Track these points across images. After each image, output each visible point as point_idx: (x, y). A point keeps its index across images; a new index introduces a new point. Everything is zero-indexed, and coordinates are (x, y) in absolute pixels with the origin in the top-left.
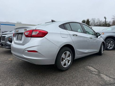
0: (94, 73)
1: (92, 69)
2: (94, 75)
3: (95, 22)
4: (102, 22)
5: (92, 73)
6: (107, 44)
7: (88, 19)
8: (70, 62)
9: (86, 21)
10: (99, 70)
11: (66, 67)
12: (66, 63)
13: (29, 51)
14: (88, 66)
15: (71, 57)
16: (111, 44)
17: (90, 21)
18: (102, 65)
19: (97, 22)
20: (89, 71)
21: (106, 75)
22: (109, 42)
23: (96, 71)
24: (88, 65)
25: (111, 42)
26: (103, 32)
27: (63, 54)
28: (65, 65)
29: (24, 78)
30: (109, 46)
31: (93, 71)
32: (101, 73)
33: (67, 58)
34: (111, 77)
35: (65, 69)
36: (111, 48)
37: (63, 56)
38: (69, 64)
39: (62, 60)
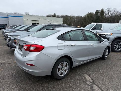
0: (88, 83)
1: (88, 78)
2: (87, 86)
3: (110, 12)
4: (119, 12)
5: (86, 84)
6: (115, 45)
7: (103, 9)
8: (67, 71)
9: (100, 11)
10: (94, 79)
11: (62, 76)
12: (63, 72)
13: (27, 64)
14: (85, 75)
15: (68, 66)
16: (119, 45)
17: (105, 11)
18: (100, 74)
19: (113, 13)
20: (84, 81)
21: (99, 87)
22: (117, 43)
23: (91, 81)
24: (85, 73)
25: (120, 43)
26: (112, 33)
27: (60, 65)
28: (62, 74)
29: (24, 86)
30: (117, 48)
31: (88, 81)
32: (95, 83)
33: (64, 68)
34: (103, 89)
35: (61, 78)
36: (119, 50)
37: (60, 66)
38: (66, 73)
39: (59, 71)
